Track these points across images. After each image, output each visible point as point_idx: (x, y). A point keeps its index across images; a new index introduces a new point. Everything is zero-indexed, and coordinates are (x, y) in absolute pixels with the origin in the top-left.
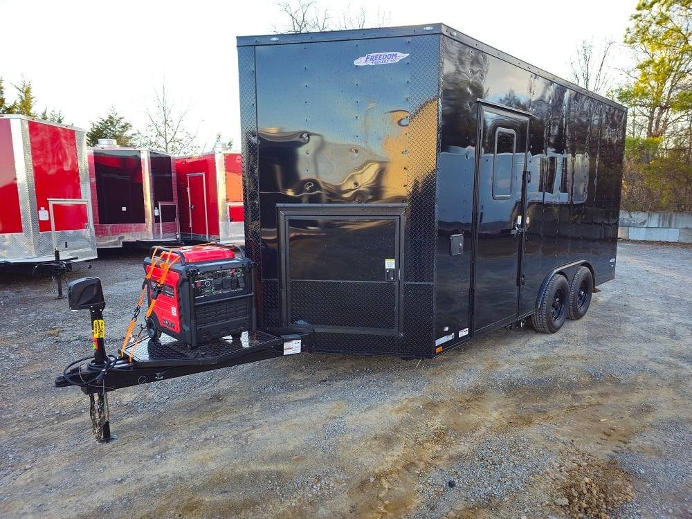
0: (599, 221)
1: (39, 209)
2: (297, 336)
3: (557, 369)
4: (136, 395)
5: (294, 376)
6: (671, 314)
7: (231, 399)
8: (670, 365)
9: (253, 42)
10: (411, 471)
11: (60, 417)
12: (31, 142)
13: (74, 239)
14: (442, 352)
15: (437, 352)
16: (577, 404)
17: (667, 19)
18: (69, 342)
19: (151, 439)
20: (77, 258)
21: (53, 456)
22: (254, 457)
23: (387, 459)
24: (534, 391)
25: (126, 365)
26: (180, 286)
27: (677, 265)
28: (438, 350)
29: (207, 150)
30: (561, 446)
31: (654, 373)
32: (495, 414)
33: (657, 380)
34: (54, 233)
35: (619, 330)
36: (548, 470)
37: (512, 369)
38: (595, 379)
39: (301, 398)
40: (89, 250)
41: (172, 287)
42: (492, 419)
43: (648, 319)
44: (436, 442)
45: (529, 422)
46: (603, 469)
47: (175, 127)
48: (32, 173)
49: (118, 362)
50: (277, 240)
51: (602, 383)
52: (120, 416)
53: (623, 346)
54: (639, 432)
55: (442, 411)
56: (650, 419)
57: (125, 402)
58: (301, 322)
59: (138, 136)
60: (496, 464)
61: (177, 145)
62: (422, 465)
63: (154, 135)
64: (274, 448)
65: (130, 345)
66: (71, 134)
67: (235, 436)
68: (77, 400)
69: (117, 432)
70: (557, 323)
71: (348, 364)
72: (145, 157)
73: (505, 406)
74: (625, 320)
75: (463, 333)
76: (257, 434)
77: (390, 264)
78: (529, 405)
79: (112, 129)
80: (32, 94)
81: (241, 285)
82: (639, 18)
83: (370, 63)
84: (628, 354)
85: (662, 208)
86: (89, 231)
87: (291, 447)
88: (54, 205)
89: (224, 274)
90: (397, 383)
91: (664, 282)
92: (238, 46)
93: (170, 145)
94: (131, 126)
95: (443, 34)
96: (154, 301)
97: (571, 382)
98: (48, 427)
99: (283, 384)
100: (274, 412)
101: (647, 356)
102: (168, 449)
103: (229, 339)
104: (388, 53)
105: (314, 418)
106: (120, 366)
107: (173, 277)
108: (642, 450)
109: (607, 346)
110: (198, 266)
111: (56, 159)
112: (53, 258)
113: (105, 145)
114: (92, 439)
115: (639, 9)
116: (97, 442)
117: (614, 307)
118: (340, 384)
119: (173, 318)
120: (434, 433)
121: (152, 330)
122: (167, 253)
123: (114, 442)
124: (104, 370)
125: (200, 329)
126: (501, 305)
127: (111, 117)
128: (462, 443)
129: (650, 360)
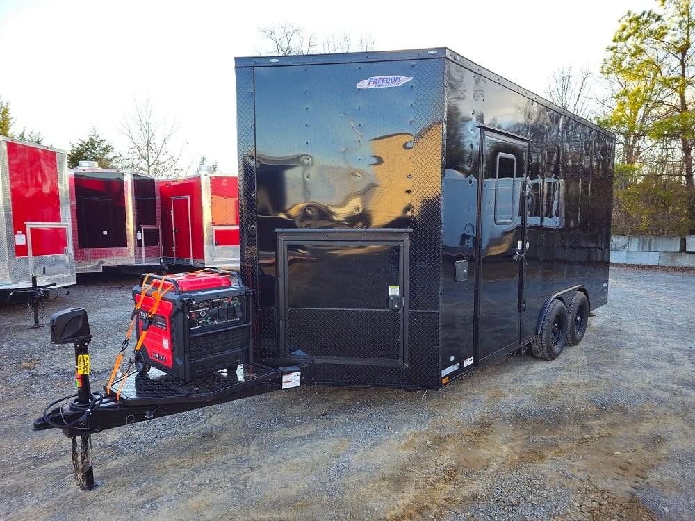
0: (584, 245)
1: (16, 233)
2: (296, 368)
3: (562, 397)
4: (121, 434)
5: (290, 410)
6: (665, 339)
7: (225, 437)
8: (674, 392)
9: (252, 64)
10: (424, 514)
11: (38, 461)
12: (9, 164)
13: (51, 263)
14: (448, 382)
15: (443, 383)
16: (587, 436)
17: (642, 51)
18: (46, 375)
19: (139, 485)
20: (55, 285)
21: (29, 507)
22: (254, 504)
23: (398, 502)
24: (542, 422)
25: (113, 403)
26: (174, 317)
27: (661, 288)
28: (444, 381)
29: (192, 173)
30: (578, 483)
31: (659, 400)
32: (505, 449)
33: (663, 409)
34: (30, 257)
35: (618, 356)
36: (569, 510)
37: (518, 399)
38: (602, 408)
39: (299, 435)
40: (68, 275)
41: (164, 318)
42: (503, 454)
43: (644, 344)
44: (448, 481)
45: (542, 457)
46: (626, 508)
47: (158, 149)
48: (9, 196)
49: (104, 400)
50: (276, 264)
51: (610, 413)
52: (105, 459)
53: (624, 373)
54: (655, 465)
55: (450, 447)
56: (663, 451)
57: (108, 442)
58: (299, 353)
59: (121, 158)
60: (513, 505)
61: (159, 167)
62: (435, 508)
63: (136, 157)
64: (275, 492)
65: (117, 381)
66: (51, 156)
67: (232, 480)
68: (55, 440)
69: (101, 478)
70: (557, 349)
71: (347, 395)
72: (128, 180)
73: (514, 440)
74: (622, 345)
75: (468, 362)
76: (256, 477)
77: (394, 291)
78: (540, 438)
79: (93, 151)
80: (10, 116)
81: (238, 314)
82: (615, 50)
83: (373, 86)
84: (631, 382)
85: (641, 233)
86: (68, 255)
87: (294, 492)
88: (31, 229)
89: (220, 303)
90: (401, 416)
91: (653, 306)
92: (236, 67)
93: (152, 168)
94: (113, 149)
95: (447, 58)
96: (144, 333)
97: (578, 412)
98: (23, 473)
99: (280, 419)
100: (273, 451)
101: (649, 383)
102: (159, 497)
103: (224, 372)
104: (391, 77)
105: (317, 458)
106: (106, 405)
107: (166, 307)
108: (662, 485)
109: (609, 373)
110: (193, 295)
111: (34, 181)
112: (30, 285)
113: (85, 167)
114: (73, 486)
115: (615, 41)
116: (79, 490)
117: (609, 332)
118: (341, 417)
119: (165, 350)
120: (445, 472)
121: (140, 363)
122: (159, 281)
123: (98, 490)
124: (89, 410)
125: (195, 363)
126: (498, 331)
127: (91, 139)
128: (475, 482)
129: (654, 387)
